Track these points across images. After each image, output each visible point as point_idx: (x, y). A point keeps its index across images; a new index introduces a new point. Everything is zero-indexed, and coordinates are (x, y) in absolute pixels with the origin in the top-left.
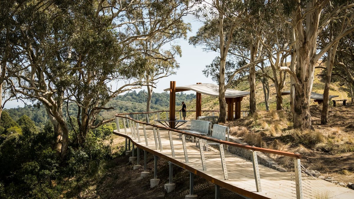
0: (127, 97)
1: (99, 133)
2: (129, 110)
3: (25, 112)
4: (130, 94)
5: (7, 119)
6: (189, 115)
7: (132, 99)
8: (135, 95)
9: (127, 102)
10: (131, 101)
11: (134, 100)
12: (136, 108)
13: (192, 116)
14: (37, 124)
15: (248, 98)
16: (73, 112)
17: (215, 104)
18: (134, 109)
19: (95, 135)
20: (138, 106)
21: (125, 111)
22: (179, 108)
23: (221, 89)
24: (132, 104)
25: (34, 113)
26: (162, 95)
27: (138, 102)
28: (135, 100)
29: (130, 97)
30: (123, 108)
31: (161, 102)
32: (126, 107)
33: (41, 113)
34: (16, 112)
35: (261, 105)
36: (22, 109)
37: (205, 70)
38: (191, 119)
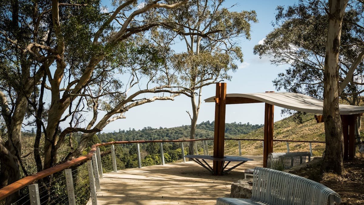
0: (202, 126)
1: (175, 156)
2: (203, 137)
3: (119, 136)
4: (204, 123)
5: (97, 141)
6: (254, 143)
7: (206, 128)
8: (209, 125)
9: (202, 130)
10: (205, 129)
11: (207, 128)
12: (209, 136)
13: (257, 144)
14: (128, 146)
15: (309, 129)
16: (157, 137)
17: (278, 133)
18: (207, 136)
19: (171, 158)
20: (210, 133)
21: (199, 137)
22: (245, 136)
23: (330, 89)
24: (206, 131)
25: (126, 137)
26: (231, 125)
27: (211, 130)
28: (209, 129)
29: (205, 126)
30: (198, 135)
31: (231, 131)
32: (201, 134)
33: (131, 137)
34: (113, 135)
35: (323, 136)
36: (117, 133)
37: (277, 80)
38: (255, 146)
